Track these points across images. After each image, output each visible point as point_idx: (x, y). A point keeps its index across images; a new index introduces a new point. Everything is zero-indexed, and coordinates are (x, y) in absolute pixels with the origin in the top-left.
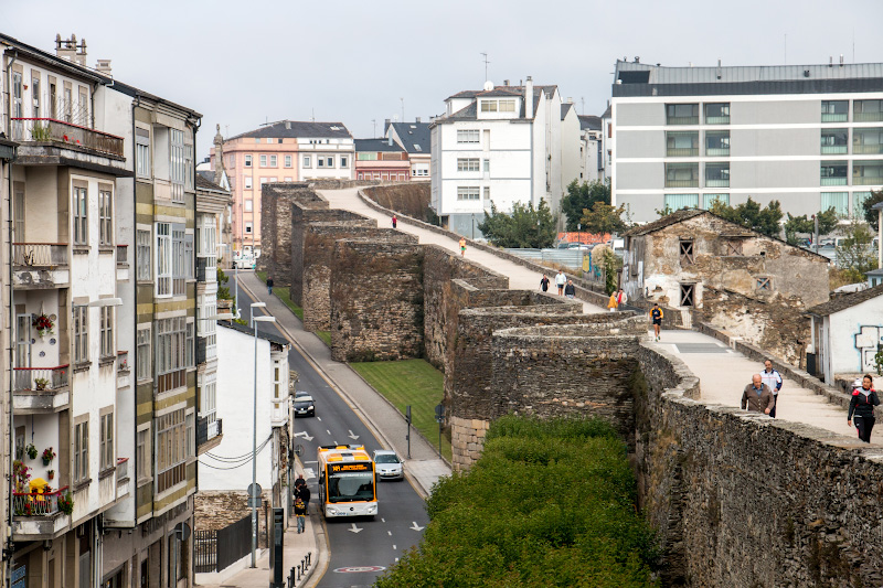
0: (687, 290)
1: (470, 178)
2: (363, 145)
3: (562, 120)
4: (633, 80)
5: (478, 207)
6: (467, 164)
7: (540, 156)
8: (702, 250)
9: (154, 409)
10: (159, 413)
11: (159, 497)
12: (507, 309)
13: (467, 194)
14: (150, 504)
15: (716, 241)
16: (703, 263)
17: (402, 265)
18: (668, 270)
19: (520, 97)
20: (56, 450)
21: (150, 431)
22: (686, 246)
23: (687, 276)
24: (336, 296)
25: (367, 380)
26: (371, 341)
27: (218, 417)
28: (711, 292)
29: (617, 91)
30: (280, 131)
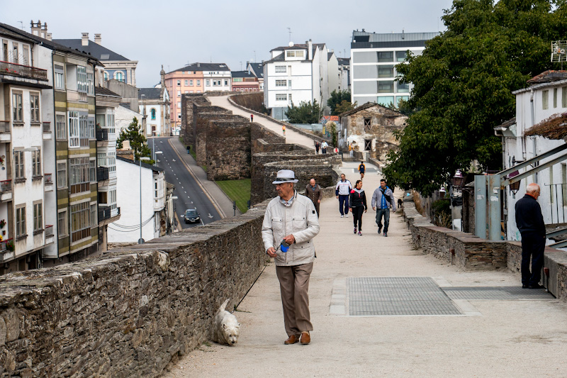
0: (368, 143)
1: (282, 90)
2: (235, 74)
3: (328, 60)
4: (361, 40)
5: (285, 104)
6: (280, 83)
7: (317, 78)
8: (375, 123)
9: (69, 202)
10: (72, 204)
11: (73, 244)
12: (278, 153)
13: (280, 97)
14: (68, 248)
15: (382, 119)
16: (375, 129)
17: (241, 132)
18: (359, 133)
19: (307, 49)
20: (6, 221)
21: (67, 213)
22: (367, 121)
23: (368, 136)
24: (208, 149)
25: (222, 189)
26: (226, 170)
27: (118, 206)
28: (380, 144)
29: (353, 46)
30: (195, 68)
